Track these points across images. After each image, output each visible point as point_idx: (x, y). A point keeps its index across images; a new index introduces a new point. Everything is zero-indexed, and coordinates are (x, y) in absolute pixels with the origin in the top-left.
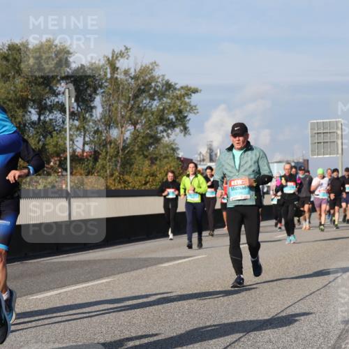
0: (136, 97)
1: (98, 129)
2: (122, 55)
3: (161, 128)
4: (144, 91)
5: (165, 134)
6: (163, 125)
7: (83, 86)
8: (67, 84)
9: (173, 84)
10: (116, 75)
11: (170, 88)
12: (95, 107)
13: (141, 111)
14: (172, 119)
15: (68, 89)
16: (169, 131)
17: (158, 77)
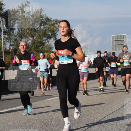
1: (16, 39)
5: (47, 41)
6: (46, 37)
8: (1, 18)
9: (50, 18)
11: (49, 21)
12: (15, 29)
13: (36, 31)
14: (50, 34)
15: (2, 20)
16: (49, 40)
17: (43, 16)
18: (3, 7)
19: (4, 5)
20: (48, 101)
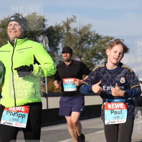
0: (80, 43)
1: (61, 60)
2: (72, 20)
3: (94, 59)
4: (85, 40)
5: (97, 62)
6: (96, 58)
7: (52, 38)
8: (44, 36)
9: (100, 35)
10: (69, 32)
11: (99, 38)
12: (59, 49)
13: (83, 50)
14: (100, 54)
15: (45, 39)
16: (99, 61)
17: (92, 32)
18: (45, 23)
19: (46, 21)
20: (99, 134)
